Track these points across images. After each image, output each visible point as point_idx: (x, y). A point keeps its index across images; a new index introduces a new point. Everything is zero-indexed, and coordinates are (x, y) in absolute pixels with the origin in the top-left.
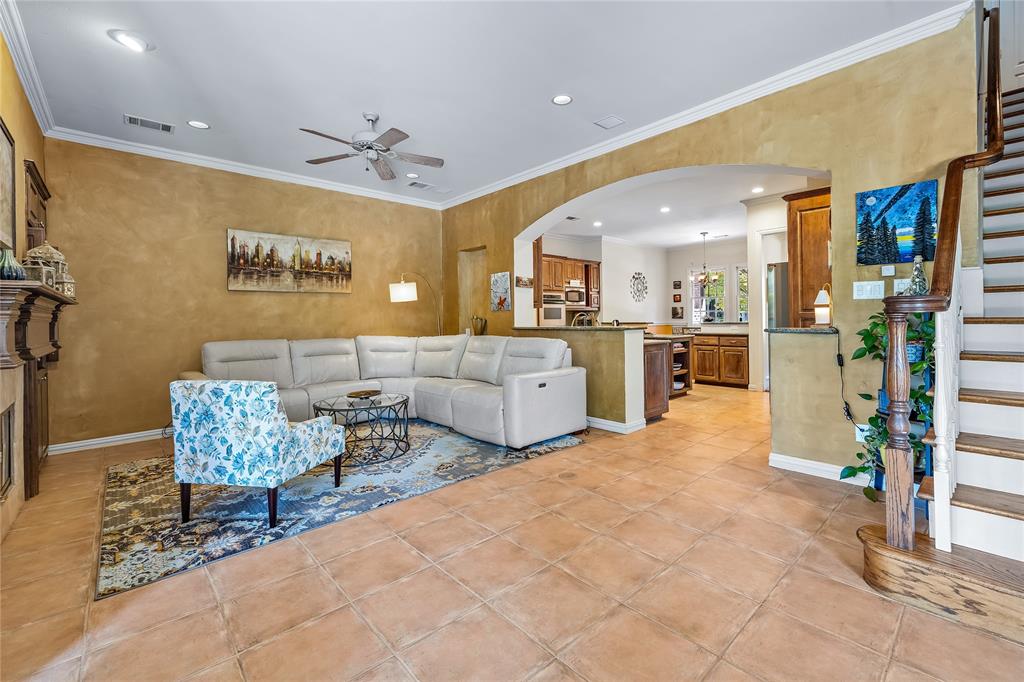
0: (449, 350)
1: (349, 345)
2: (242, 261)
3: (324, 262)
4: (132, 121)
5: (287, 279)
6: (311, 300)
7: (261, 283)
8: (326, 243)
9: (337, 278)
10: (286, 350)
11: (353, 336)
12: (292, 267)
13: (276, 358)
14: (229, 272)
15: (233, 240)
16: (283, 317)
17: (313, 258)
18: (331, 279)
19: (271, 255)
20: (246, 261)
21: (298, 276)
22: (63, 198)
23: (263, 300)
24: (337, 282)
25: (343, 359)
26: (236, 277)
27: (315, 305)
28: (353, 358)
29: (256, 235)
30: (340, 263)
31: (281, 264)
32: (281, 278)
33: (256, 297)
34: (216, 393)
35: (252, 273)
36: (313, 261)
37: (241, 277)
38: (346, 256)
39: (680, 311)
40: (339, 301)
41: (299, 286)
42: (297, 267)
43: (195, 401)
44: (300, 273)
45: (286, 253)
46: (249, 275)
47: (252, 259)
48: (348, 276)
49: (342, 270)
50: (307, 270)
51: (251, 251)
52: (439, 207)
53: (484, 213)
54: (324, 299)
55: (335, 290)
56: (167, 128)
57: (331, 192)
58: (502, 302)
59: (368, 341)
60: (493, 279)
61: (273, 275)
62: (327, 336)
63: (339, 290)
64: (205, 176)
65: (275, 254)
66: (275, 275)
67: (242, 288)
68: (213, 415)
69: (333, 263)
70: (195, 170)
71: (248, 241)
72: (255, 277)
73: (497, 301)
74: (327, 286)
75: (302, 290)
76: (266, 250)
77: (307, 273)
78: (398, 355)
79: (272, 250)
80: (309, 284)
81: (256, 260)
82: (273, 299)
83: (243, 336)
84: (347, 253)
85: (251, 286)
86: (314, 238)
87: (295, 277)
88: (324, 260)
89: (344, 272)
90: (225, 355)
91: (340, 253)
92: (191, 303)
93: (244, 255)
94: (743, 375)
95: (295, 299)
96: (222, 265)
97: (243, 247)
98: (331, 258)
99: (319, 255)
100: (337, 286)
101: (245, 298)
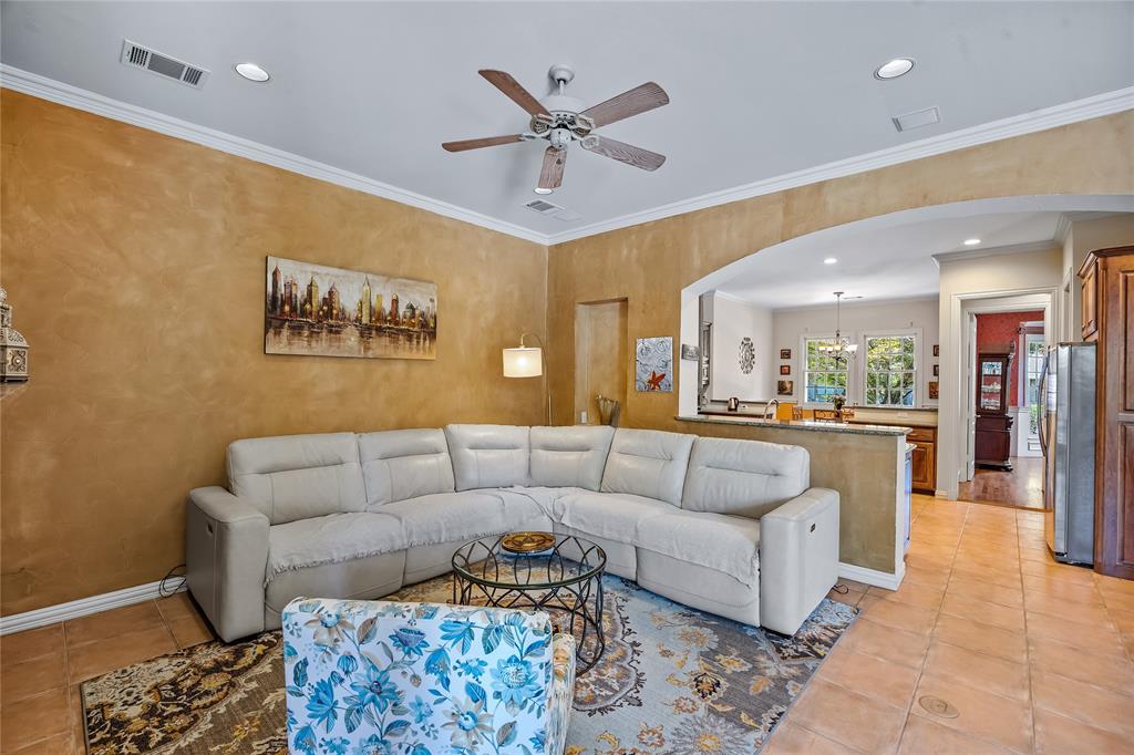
1: (436, 438)
2: (287, 308)
3: (401, 313)
4: (137, 55)
5: (351, 337)
6: (381, 370)
7: (314, 344)
8: (405, 285)
9: (418, 338)
11: (439, 424)
12: (358, 320)
13: (342, 463)
14: (268, 325)
15: (275, 273)
16: (342, 395)
17: (387, 307)
18: (410, 338)
19: (329, 301)
20: (294, 309)
21: (366, 332)
23: (316, 369)
24: (418, 343)
25: (431, 461)
26: (278, 333)
27: (387, 378)
28: (444, 457)
29: (310, 268)
30: (422, 315)
31: (343, 315)
32: (343, 336)
33: (304, 365)
34: (407, 640)
36: (387, 312)
37: (285, 332)
38: (430, 304)
39: (788, 386)
40: (419, 372)
41: (367, 349)
42: (365, 320)
43: (350, 658)
44: (369, 328)
45: (349, 300)
46: (297, 330)
47: (303, 305)
48: (432, 335)
49: (424, 325)
50: (379, 325)
51: (300, 293)
52: (546, 240)
54: (399, 367)
57: (413, 210)
58: (656, 381)
60: (639, 346)
61: (331, 332)
62: (401, 426)
64: (236, 170)
65: (335, 299)
66: (334, 331)
67: (285, 350)
68: (395, 694)
69: (413, 316)
71: (297, 276)
72: (306, 333)
73: (647, 377)
74: (404, 350)
75: (370, 354)
76: (321, 293)
77: (379, 330)
78: (506, 453)
79: (330, 293)
80: (380, 346)
81: (308, 306)
82: (330, 367)
83: (287, 429)
84: (432, 300)
85: (300, 347)
86: (389, 276)
87: (362, 335)
88: (402, 310)
89: (426, 329)
90: (266, 462)
91: (421, 299)
92: (208, 374)
93: (290, 299)
94: (925, 477)
95: (360, 367)
96: (258, 313)
97: (289, 285)
98: (411, 307)
99: (395, 302)
100: (418, 349)
101: (293, 364)
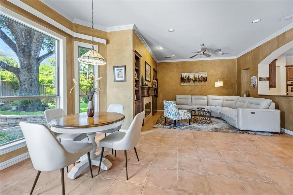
0: (233, 101)
1: (205, 97)
4: (165, 57)
5: (192, 82)
6: (197, 87)
8: (201, 73)
10: (191, 97)
11: (206, 95)
12: (193, 79)
13: (188, 99)
14: (181, 81)
15: (181, 75)
16: (191, 90)
17: (197, 77)
18: (202, 81)
19: (188, 77)
20: (184, 79)
21: (194, 81)
22: (159, 71)
23: (187, 87)
25: (203, 100)
26: (182, 82)
27: (198, 88)
28: (206, 100)
29: (186, 73)
30: (204, 77)
31: (190, 79)
33: (186, 86)
35: (185, 81)
37: (183, 82)
38: (205, 75)
40: (204, 87)
41: (194, 83)
42: (194, 79)
44: (194, 80)
45: (191, 77)
46: (184, 82)
48: (206, 80)
49: (204, 79)
50: (196, 80)
51: (185, 77)
52: (236, 57)
53: (249, 57)
54: (200, 86)
56: (170, 57)
57: (202, 61)
58: (254, 86)
59: (210, 97)
60: (251, 78)
62: (201, 95)
63: (204, 84)
64: (177, 63)
66: (189, 81)
69: (202, 78)
70: (175, 63)
71: (184, 75)
73: (253, 86)
74: (201, 83)
75: (195, 84)
76: (187, 76)
77: (196, 81)
78: (218, 101)
80: (196, 83)
81: (186, 79)
82: (189, 87)
83: (183, 94)
84: (206, 75)
85: (185, 84)
86: (198, 72)
87: (193, 82)
88: (200, 77)
89: (205, 79)
90: (179, 98)
91: (204, 75)
92: (175, 88)
93: (183, 78)
95: (193, 86)
97: (183, 76)
98: (202, 77)
99: (199, 76)
101: (184, 86)
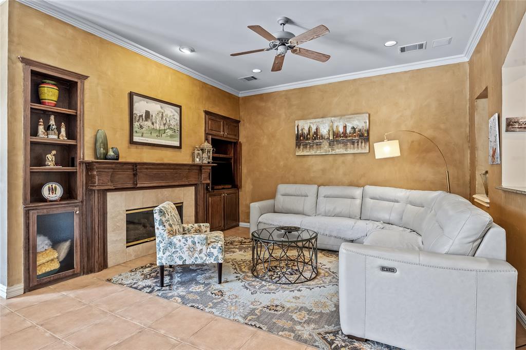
0: (422, 207)
1: (358, 192)
2: (302, 138)
3: (348, 131)
6: (340, 159)
7: (311, 150)
8: (350, 118)
9: (358, 142)
10: (315, 192)
11: (362, 185)
12: (328, 138)
13: (307, 196)
14: (297, 145)
15: (298, 127)
16: (324, 171)
17: (341, 130)
18: (353, 143)
19: (316, 133)
20: (304, 138)
22: (244, 121)
23: (313, 160)
24: (358, 145)
26: (299, 148)
27: (344, 162)
28: (358, 201)
29: (309, 121)
30: (360, 131)
31: (322, 137)
32: (322, 146)
33: (309, 158)
35: (306, 145)
36: (341, 132)
37: (302, 147)
38: (364, 125)
40: (360, 159)
42: (331, 138)
45: (324, 130)
46: (305, 146)
47: (307, 136)
49: (361, 135)
50: (338, 138)
51: (306, 131)
54: (350, 158)
55: (356, 151)
56: (254, 78)
59: (370, 190)
61: (317, 145)
63: (359, 151)
64: (287, 94)
65: (318, 131)
67: (302, 154)
69: (355, 132)
70: (284, 93)
71: (305, 126)
72: (308, 146)
73: (492, 152)
76: (314, 129)
78: (392, 204)
79: (317, 129)
81: (309, 136)
82: (319, 159)
84: (365, 123)
86: (341, 116)
88: (349, 130)
89: (363, 137)
91: (360, 123)
92: (282, 163)
93: (302, 135)
95: (330, 159)
96: (293, 141)
97: (302, 130)
98: (353, 128)
99: (345, 127)
100: (358, 148)
101: (305, 159)
